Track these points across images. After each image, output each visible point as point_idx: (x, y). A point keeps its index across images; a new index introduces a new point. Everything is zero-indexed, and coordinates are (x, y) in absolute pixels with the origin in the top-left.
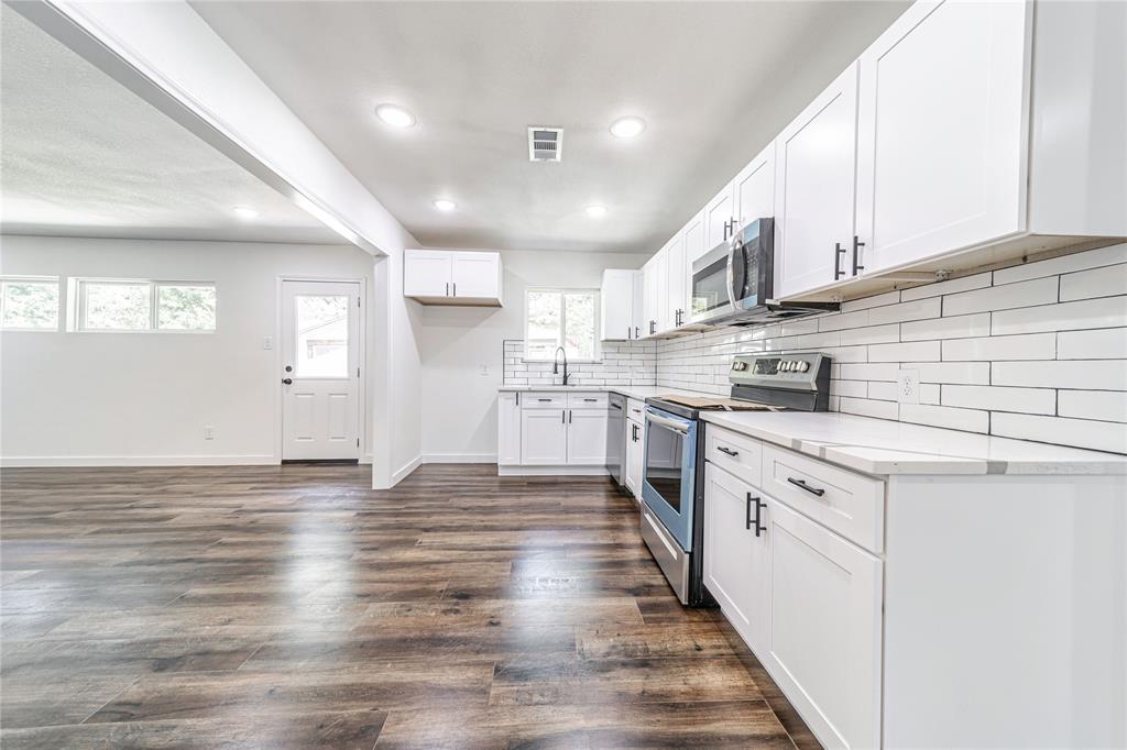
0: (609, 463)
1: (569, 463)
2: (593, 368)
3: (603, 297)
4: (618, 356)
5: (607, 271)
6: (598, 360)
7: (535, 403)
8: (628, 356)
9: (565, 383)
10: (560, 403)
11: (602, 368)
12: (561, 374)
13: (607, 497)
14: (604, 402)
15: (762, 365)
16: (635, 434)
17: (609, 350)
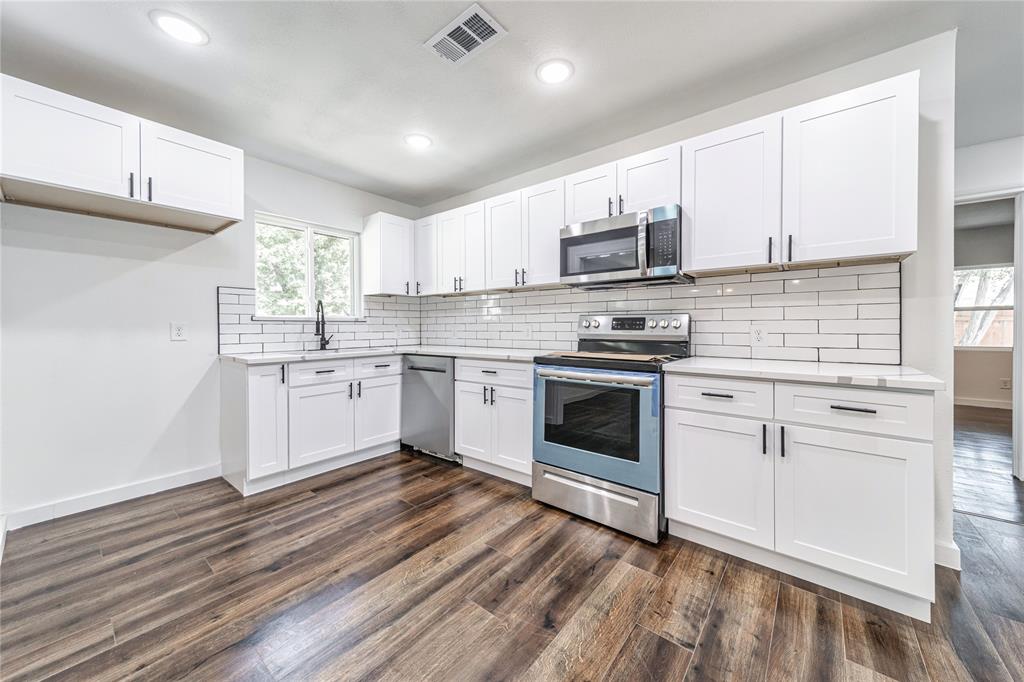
1: (357, 448)
2: (356, 327)
4: (384, 313)
6: (361, 318)
7: (311, 377)
8: (393, 314)
10: (345, 373)
11: (365, 327)
14: (396, 367)
15: (621, 323)
16: (488, 397)
17: (373, 306)
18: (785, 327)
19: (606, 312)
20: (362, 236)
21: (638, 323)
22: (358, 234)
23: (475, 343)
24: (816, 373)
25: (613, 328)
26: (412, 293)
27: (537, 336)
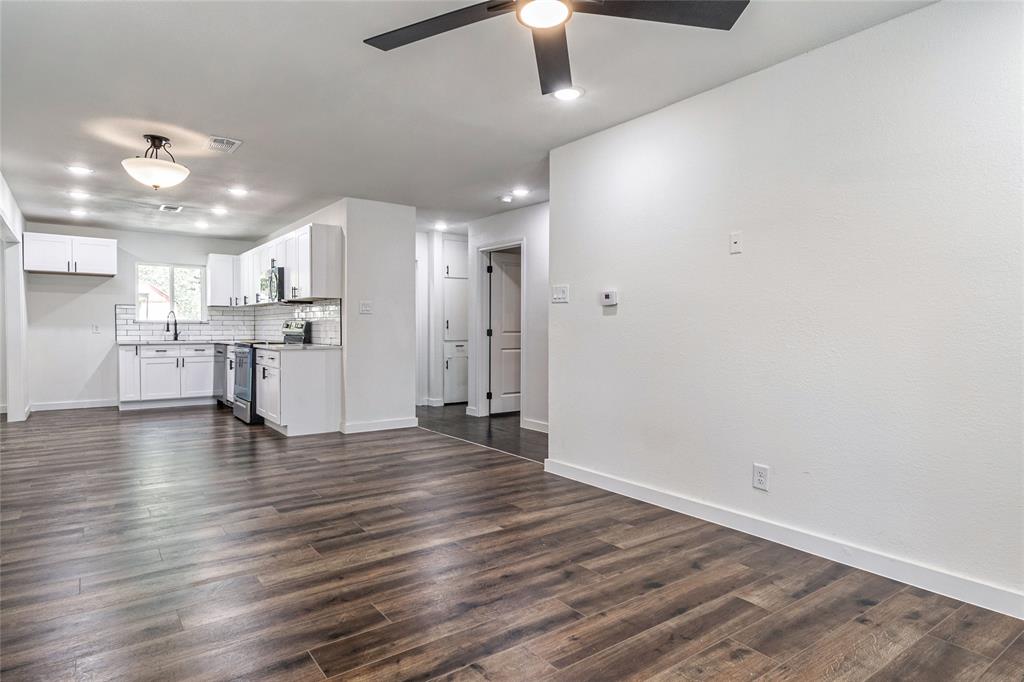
0: (217, 394)
1: (183, 396)
2: (202, 327)
3: (209, 272)
4: (223, 318)
5: (211, 255)
7: (153, 353)
8: (231, 318)
9: (176, 339)
10: (174, 352)
11: (208, 327)
12: (172, 332)
13: (214, 413)
14: (211, 351)
17: (214, 313)
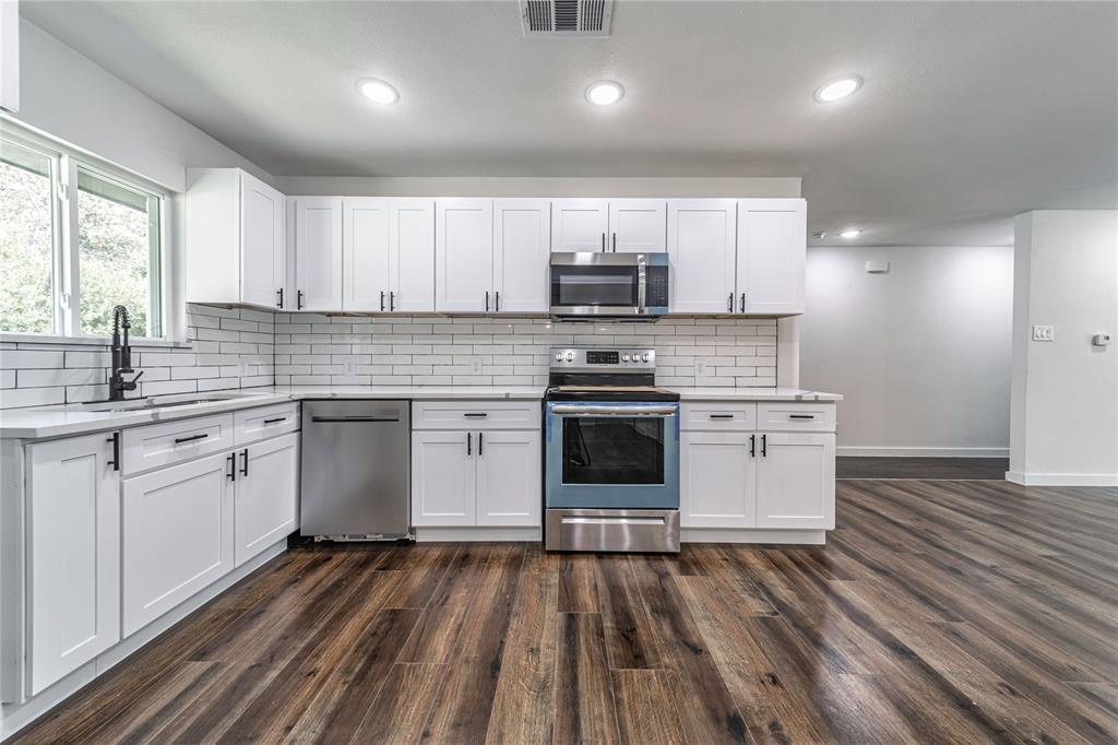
1: (238, 563)
2: (172, 358)
6: (183, 342)
10: (221, 436)
11: (190, 358)
15: (594, 357)
16: (475, 446)
17: (204, 322)
18: (716, 362)
19: (574, 346)
20: (181, 199)
21: (611, 357)
22: (172, 194)
23: (394, 380)
24: (774, 394)
25: (588, 362)
26: (290, 306)
27: (487, 370)
